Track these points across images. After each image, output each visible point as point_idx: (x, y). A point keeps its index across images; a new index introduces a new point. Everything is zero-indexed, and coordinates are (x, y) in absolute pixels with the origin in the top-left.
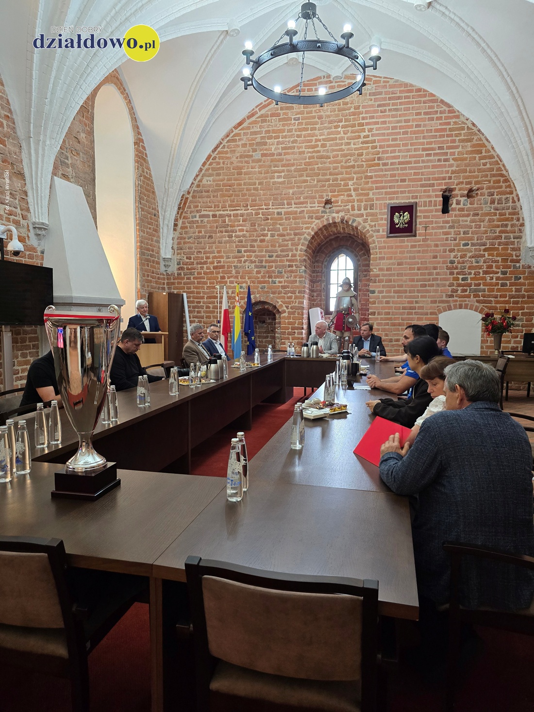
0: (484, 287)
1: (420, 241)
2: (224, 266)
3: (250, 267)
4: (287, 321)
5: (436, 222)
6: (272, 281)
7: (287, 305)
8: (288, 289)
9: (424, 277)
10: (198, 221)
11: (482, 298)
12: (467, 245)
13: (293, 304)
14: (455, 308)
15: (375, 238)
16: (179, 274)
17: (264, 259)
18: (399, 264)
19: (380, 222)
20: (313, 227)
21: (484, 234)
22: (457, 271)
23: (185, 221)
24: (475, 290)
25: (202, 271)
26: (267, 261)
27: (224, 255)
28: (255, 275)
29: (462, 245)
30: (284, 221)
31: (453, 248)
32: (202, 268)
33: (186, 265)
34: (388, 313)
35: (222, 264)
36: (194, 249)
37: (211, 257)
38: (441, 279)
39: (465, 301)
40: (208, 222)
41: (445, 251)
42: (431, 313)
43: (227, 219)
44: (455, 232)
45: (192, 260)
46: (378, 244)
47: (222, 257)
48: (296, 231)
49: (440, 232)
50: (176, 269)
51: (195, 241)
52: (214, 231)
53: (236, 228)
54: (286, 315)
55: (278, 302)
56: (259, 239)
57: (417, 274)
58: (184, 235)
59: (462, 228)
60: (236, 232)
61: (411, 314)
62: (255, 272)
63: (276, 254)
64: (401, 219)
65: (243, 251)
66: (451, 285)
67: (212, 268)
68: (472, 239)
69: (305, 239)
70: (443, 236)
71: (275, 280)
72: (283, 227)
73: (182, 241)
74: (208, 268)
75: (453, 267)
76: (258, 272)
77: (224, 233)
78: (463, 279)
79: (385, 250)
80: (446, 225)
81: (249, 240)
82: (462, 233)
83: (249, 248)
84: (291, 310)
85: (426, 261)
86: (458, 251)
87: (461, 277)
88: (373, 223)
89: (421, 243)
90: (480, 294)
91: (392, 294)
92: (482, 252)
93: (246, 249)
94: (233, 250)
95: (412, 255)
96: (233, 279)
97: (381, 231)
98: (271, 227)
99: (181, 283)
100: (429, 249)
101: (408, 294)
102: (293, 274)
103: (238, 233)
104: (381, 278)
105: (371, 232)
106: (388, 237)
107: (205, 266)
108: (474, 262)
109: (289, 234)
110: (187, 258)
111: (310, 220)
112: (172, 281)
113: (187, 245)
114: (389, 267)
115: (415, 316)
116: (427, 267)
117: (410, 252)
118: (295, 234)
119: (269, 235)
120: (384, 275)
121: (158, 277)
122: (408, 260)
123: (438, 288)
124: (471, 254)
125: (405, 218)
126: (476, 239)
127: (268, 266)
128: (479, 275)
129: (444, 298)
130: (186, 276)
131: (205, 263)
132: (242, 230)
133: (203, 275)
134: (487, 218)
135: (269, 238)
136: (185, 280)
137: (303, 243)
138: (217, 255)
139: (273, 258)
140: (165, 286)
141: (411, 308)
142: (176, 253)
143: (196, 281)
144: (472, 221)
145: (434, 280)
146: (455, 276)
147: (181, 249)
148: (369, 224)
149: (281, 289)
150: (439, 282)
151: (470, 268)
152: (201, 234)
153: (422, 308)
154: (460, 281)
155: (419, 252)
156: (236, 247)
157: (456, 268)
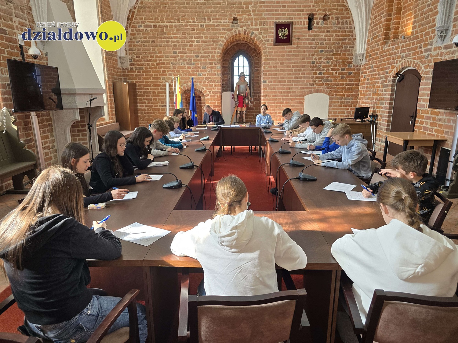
0: (331, 79)
1: (294, 49)
2: (164, 63)
3: (183, 64)
4: (210, 102)
5: (305, 36)
6: (199, 74)
7: (210, 91)
8: (209, 80)
9: (296, 72)
10: (143, 30)
11: (330, 86)
12: (322, 51)
13: (214, 90)
14: (315, 92)
15: (266, 45)
16: (132, 69)
17: (193, 58)
18: (281, 63)
19: (270, 35)
20: (226, 37)
21: (332, 44)
22: (316, 68)
23: (133, 29)
24: (326, 81)
25: (149, 67)
26: (194, 60)
27: (164, 55)
28: (186, 69)
29: (319, 51)
30: (205, 31)
31: (314, 53)
32: (148, 64)
33: (136, 62)
34: (274, 96)
35: (163, 61)
36: (141, 50)
37: (154, 56)
38: (307, 74)
39: (320, 87)
40: (151, 30)
41: (309, 55)
42: (300, 96)
43: (165, 29)
44: (315, 42)
45: (141, 59)
46: (268, 49)
47: (163, 57)
48: (214, 39)
49: (307, 43)
50: (129, 65)
51: (142, 45)
52: (156, 37)
53: (171, 36)
54: (209, 97)
55: (203, 89)
56: (188, 44)
57: (292, 70)
58: (134, 40)
59: (319, 40)
60: (172, 39)
61: (288, 96)
62: (186, 68)
63: (201, 55)
64: (283, 33)
65: (177, 53)
66: (313, 77)
67: (155, 64)
68: (325, 47)
69: (220, 45)
70: (308, 45)
71: (200, 73)
72: (205, 36)
73: (132, 44)
74: (153, 64)
75: (314, 66)
76: (189, 68)
77: (163, 39)
78: (319, 74)
79: (272, 54)
80: (310, 38)
81: (182, 44)
82: (320, 43)
83: (181, 51)
84: (212, 94)
85: (298, 62)
86: (317, 55)
87: (318, 72)
88: (265, 35)
89: (295, 50)
90: (329, 83)
91: (277, 83)
92: (331, 57)
93: (179, 51)
94: (171, 52)
95: (290, 57)
96: (171, 73)
97: (270, 40)
98: (197, 35)
99: (133, 75)
100: (300, 53)
101: (286, 83)
102: (213, 69)
103: (173, 39)
104: (270, 72)
105: (264, 42)
106: (274, 45)
107: (150, 63)
108: (326, 62)
109: (209, 41)
110: (137, 57)
111: (223, 31)
112: (127, 74)
113: (136, 47)
114: (275, 65)
115: (290, 98)
116: (298, 66)
117: (288, 55)
118: (214, 41)
119: (195, 41)
120: (272, 71)
121: (117, 71)
122: (287, 61)
123: (304, 79)
124: (324, 57)
125: (285, 32)
126: (327, 48)
127: (196, 63)
128: (329, 71)
129: (308, 86)
130: (137, 70)
131: (151, 61)
132: (176, 37)
133: (149, 69)
134: (335, 34)
135: (195, 43)
136: (136, 73)
137: (219, 48)
138: (159, 55)
139: (199, 58)
140: (122, 77)
141: (288, 92)
142: (128, 53)
143: (144, 74)
144: (326, 36)
145: (302, 74)
146: (315, 71)
147: (132, 50)
148: (262, 36)
149: (205, 80)
150: (305, 75)
151: (324, 66)
152: (146, 40)
153: (294, 92)
154: (318, 75)
155: (293, 55)
156: (172, 50)
157: (316, 66)
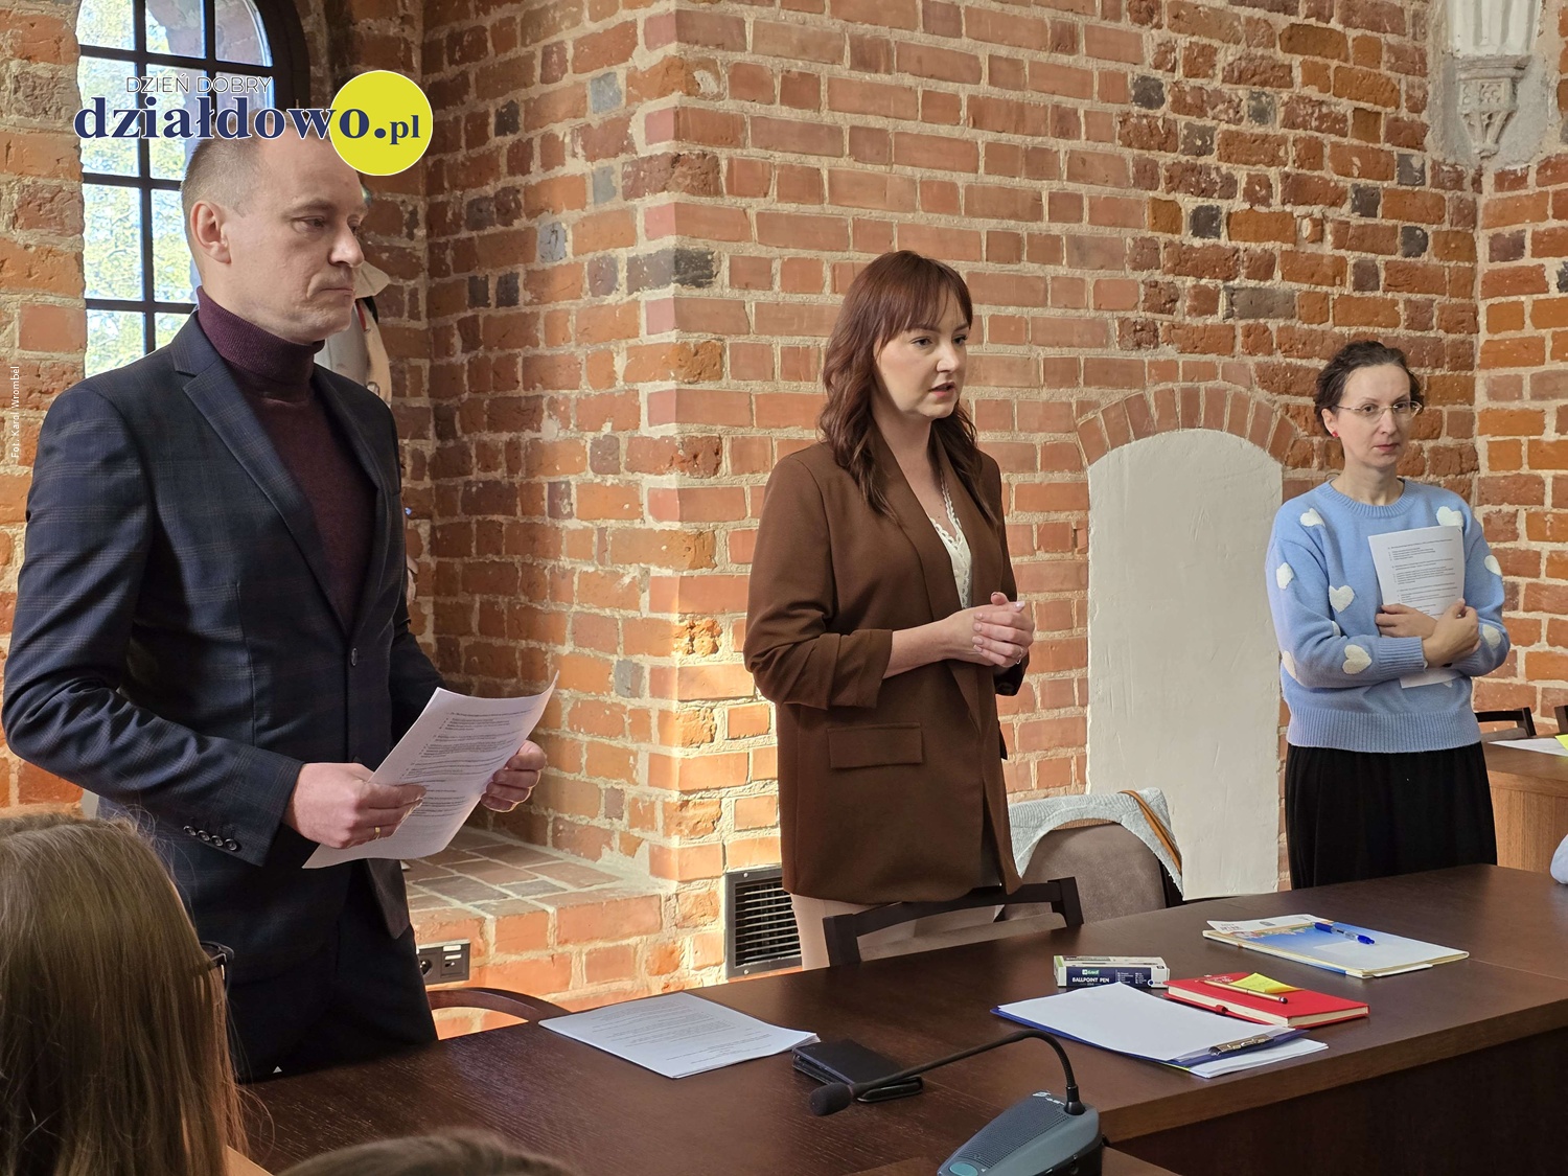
0: (1287, 286)
11: (1277, 357)
14: (1167, 421)
22: (1170, 157)
24: (1259, 305)
38: (1097, 211)
39: (1209, 372)
41: (1112, 6)
42: (1058, 457)
66: (1146, 256)
75: (1152, 130)
78: (1204, 222)
85: (1018, 65)
87: (1188, 203)
90: (1273, 325)
92: (1280, 55)
108: (1244, 110)
116: (1021, 108)
123: (1078, 273)
124: (1233, 53)
128: (1265, 201)
129: (1115, 352)
146: (1160, 193)
150: (1084, 228)
151: (1235, 147)
154: (1188, 238)
157: (1167, 142)
